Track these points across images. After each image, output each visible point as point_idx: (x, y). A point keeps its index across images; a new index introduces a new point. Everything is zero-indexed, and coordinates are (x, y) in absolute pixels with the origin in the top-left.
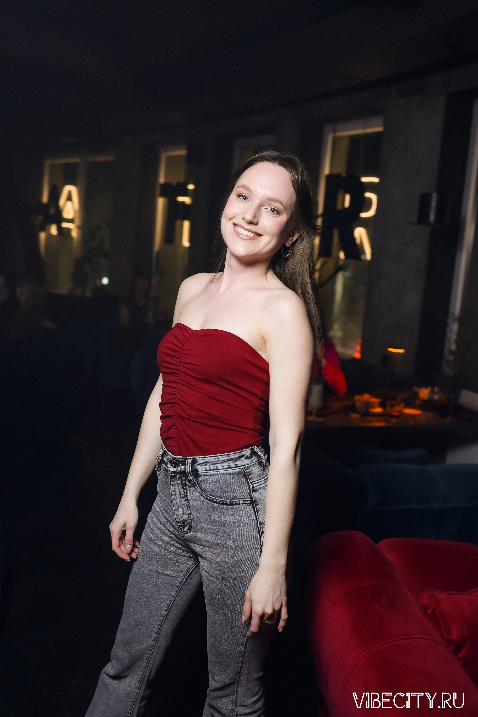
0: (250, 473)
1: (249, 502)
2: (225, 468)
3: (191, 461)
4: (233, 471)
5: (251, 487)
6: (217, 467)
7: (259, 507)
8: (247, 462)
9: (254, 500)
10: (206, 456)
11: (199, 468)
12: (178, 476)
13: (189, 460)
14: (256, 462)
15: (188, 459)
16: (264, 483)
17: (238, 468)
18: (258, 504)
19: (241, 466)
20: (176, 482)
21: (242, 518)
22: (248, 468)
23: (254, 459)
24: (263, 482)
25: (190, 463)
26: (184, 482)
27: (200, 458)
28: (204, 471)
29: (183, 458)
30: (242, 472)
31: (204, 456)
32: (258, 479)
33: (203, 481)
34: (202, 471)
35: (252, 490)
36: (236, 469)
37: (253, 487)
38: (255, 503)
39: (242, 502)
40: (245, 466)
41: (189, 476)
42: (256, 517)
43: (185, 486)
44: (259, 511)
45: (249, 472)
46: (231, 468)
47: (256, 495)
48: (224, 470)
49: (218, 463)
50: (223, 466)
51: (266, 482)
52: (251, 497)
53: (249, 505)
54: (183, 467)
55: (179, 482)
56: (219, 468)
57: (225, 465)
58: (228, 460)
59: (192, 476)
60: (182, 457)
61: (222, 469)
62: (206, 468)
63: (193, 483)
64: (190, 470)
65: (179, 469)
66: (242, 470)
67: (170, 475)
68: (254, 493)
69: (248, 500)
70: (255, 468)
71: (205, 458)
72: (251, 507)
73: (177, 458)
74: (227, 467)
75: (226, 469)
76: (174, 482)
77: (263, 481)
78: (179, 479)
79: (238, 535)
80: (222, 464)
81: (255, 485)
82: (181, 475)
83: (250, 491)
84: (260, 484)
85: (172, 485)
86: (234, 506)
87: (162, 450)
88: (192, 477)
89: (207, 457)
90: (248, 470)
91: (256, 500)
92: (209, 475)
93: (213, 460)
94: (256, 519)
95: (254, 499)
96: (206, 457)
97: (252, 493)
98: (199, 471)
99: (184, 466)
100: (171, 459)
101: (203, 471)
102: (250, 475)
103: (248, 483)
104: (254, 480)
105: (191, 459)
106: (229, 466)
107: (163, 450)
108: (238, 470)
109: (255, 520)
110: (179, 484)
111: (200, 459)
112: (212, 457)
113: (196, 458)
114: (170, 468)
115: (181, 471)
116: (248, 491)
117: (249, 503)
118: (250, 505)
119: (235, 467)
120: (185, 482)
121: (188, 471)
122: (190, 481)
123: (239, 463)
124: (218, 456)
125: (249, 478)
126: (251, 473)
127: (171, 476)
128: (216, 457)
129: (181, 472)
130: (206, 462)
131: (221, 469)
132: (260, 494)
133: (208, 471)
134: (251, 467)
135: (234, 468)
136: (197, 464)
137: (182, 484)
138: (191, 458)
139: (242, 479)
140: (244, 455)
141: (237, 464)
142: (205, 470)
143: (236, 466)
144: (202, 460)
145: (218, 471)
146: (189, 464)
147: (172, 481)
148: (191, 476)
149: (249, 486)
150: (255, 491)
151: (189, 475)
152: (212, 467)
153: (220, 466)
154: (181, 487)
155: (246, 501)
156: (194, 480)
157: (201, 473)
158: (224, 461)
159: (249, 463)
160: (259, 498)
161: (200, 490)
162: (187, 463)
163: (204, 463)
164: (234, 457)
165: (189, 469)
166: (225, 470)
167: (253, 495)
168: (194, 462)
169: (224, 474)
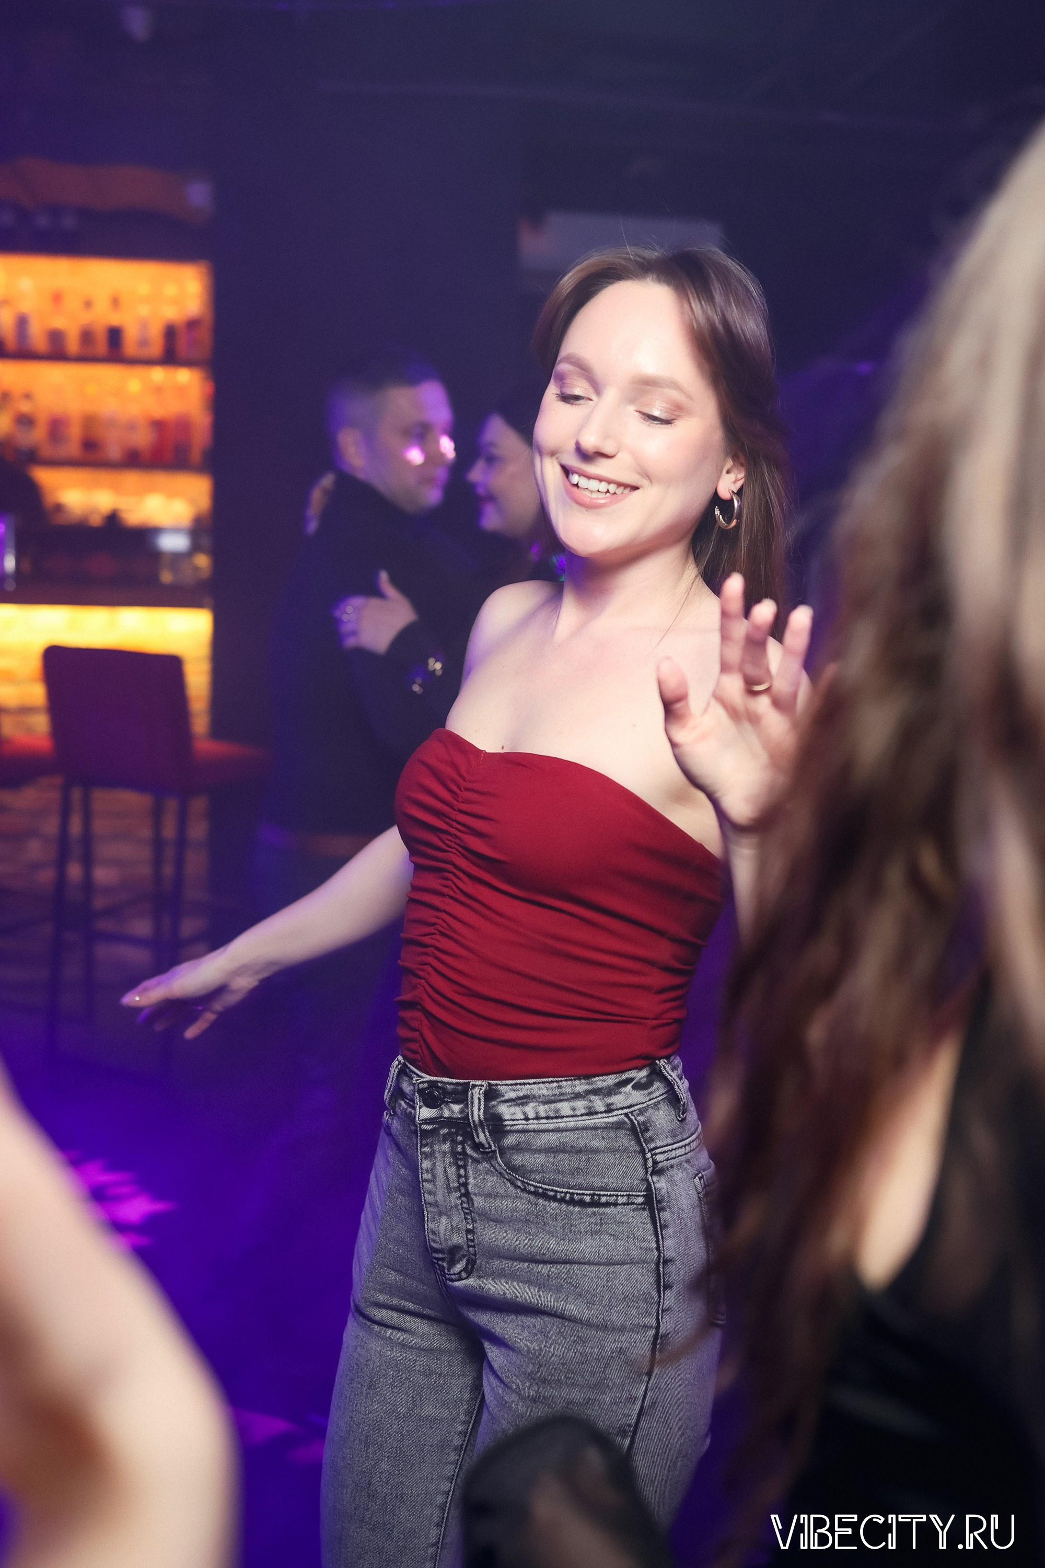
0: (648, 1125)
1: (640, 1200)
2: (578, 1113)
3: (481, 1092)
4: (602, 1120)
5: (650, 1163)
6: (557, 1111)
7: (666, 1215)
8: (638, 1096)
9: (654, 1197)
10: (525, 1081)
11: (505, 1111)
12: (444, 1131)
13: (477, 1089)
14: (660, 1095)
15: (474, 1086)
16: (686, 1154)
17: (615, 1113)
19: (622, 1108)
20: (436, 1147)
21: (619, 1243)
22: (640, 1111)
23: (658, 1089)
24: (682, 1151)
25: (479, 1099)
26: (459, 1148)
28: (521, 1120)
29: (457, 1084)
30: (626, 1123)
31: (518, 1081)
32: (669, 1141)
33: (517, 1148)
34: (514, 1120)
35: (650, 1170)
36: (608, 1117)
37: (655, 1163)
38: (657, 1206)
39: (624, 1200)
40: (633, 1109)
42: (657, 1241)
43: (461, 1160)
44: (666, 1226)
45: (644, 1123)
46: (596, 1113)
47: (661, 1184)
48: (576, 1119)
49: (561, 1101)
50: (574, 1109)
51: (688, 1152)
52: (649, 1188)
53: (640, 1209)
54: (456, 1108)
55: (446, 1147)
56: (563, 1113)
57: (580, 1105)
58: (588, 1092)
59: (487, 1134)
60: (454, 1081)
61: (572, 1116)
62: (525, 1113)
63: (488, 1153)
64: (482, 1117)
65: (447, 1113)
66: (626, 1119)
67: (420, 1127)
68: (655, 1178)
69: (641, 1194)
70: (661, 1112)
72: (646, 1214)
73: (442, 1082)
74: (583, 1111)
75: (582, 1115)
76: (431, 1147)
77: (681, 1147)
78: (444, 1142)
79: (604, 1286)
80: (572, 1104)
81: (659, 1158)
82: (450, 1128)
83: (647, 1173)
84: (673, 1154)
85: (426, 1156)
86: (602, 1210)
87: (397, 1062)
88: (485, 1136)
89: (529, 1084)
90: (641, 1119)
91: (659, 1198)
92: (534, 1131)
93: (545, 1092)
95: (656, 1194)
96: (525, 1084)
97: (650, 1179)
98: (506, 1120)
99: (461, 1104)
100: (426, 1085)
101: (518, 1120)
102: (647, 1130)
103: (643, 1152)
104: (659, 1144)
105: (484, 1086)
106: (590, 1108)
107: (400, 1063)
108: (615, 1119)
109: (655, 1251)
110: (444, 1153)
112: (543, 1083)
114: (420, 1108)
115: (450, 1118)
116: (641, 1172)
117: (640, 1204)
118: (644, 1209)
119: (605, 1112)
120: (464, 1148)
121: (476, 1118)
122: (477, 1146)
123: (617, 1100)
124: (561, 1081)
125: (643, 1137)
126: (651, 1126)
127: (422, 1130)
128: (555, 1084)
129: (450, 1122)
130: (525, 1097)
131: (567, 1117)
132: (672, 1182)
133: (531, 1122)
134: (650, 1111)
135: (604, 1115)
136: (499, 1100)
137: (454, 1153)
138: (483, 1083)
139: (625, 1140)
140: (631, 1080)
141: (612, 1104)
142: (523, 1117)
143: (609, 1109)
145: (560, 1120)
146: (476, 1102)
147: (426, 1145)
148: (483, 1132)
149: (645, 1160)
150: (658, 1171)
151: (476, 1130)
152: (542, 1110)
153: (565, 1108)
154: (450, 1163)
155: (634, 1196)
156: (492, 1143)
157: (512, 1125)
158: (577, 1096)
159: (644, 1101)
160: (668, 1192)
161: (505, 1170)
162: (472, 1098)
164: (605, 1084)
165: (477, 1113)
166: (580, 1118)
167: (652, 1184)
168: (491, 1095)
169: (577, 1129)
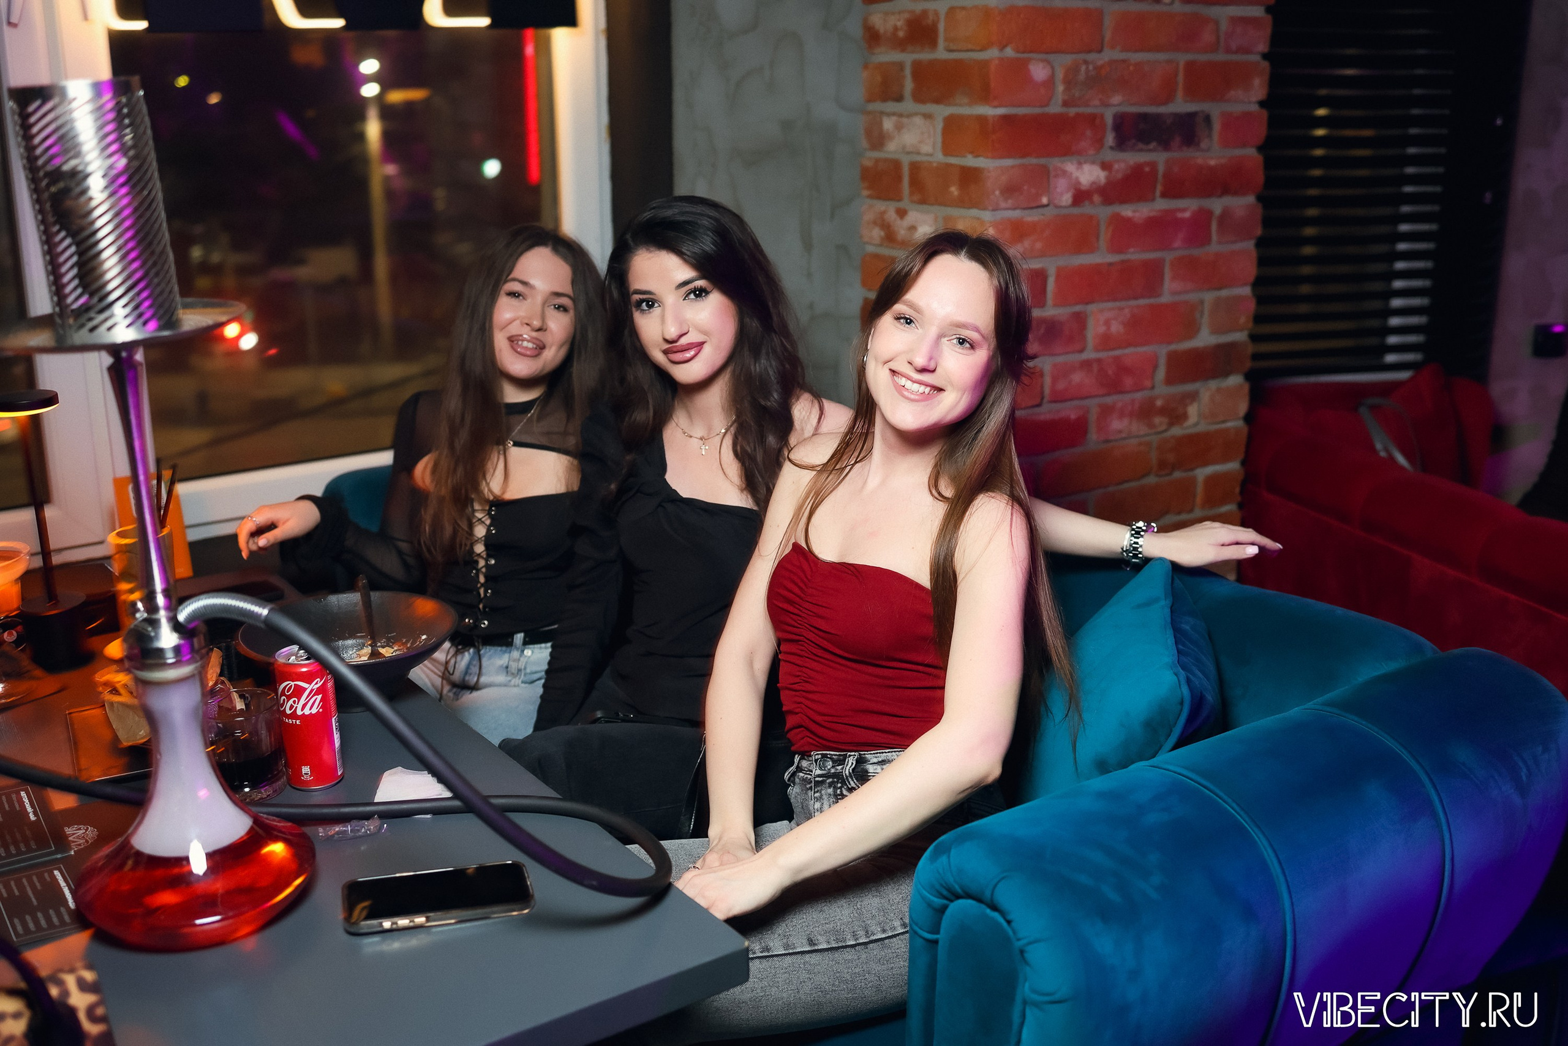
27: (871, 754)
41: (849, 783)
113: (865, 754)
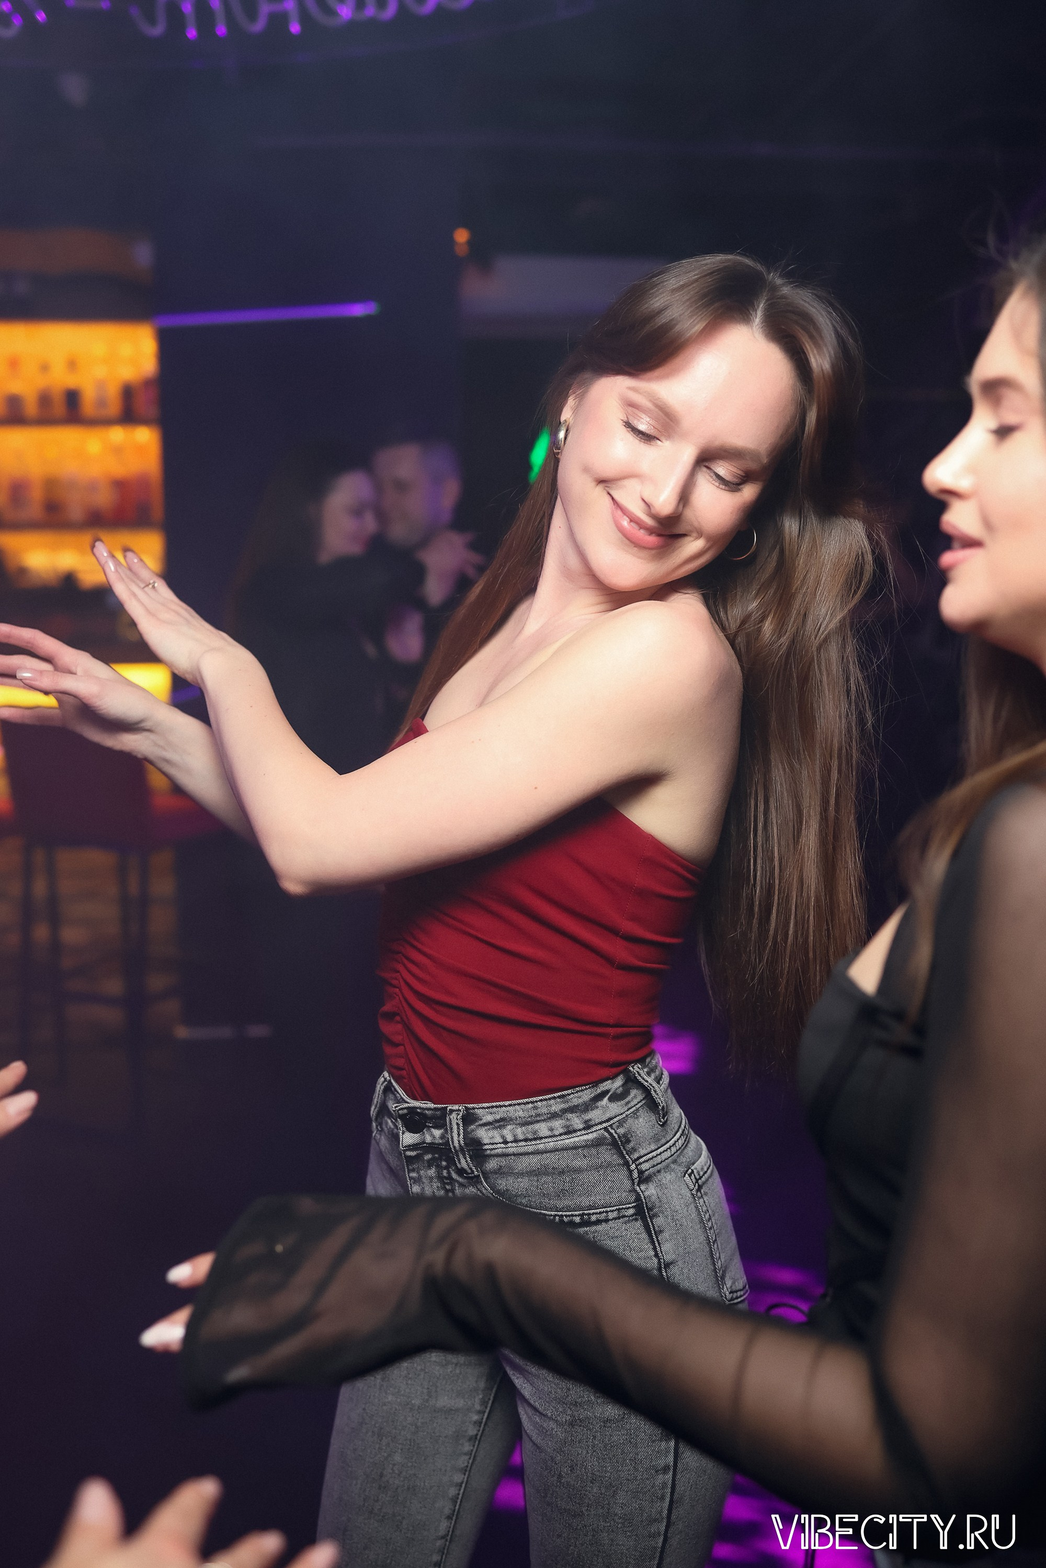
0: (629, 1136)
1: (631, 1211)
2: (557, 1133)
3: (459, 1117)
4: (582, 1138)
5: (635, 1174)
6: (535, 1132)
7: (659, 1221)
8: (615, 1108)
9: (645, 1206)
10: (501, 1103)
11: (485, 1135)
12: (428, 1157)
13: (454, 1115)
14: (639, 1103)
15: (452, 1111)
16: (672, 1155)
17: (593, 1129)
18: (656, 1215)
19: (601, 1123)
20: (422, 1173)
22: (619, 1123)
23: (635, 1097)
24: (668, 1154)
25: (458, 1124)
26: (445, 1173)
27: (483, 1108)
28: (500, 1143)
29: (435, 1109)
30: (605, 1138)
31: (494, 1104)
32: (653, 1147)
33: (499, 1172)
34: (493, 1144)
35: (636, 1181)
36: (587, 1134)
37: (641, 1173)
38: (649, 1214)
39: (615, 1214)
40: (612, 1122)
41: (459, 1160)
42: (655, 1249)
43: (448, 1184)
45: (625, 1135)
46: (575, 1131)
47: (650, 1191)
48: (555, 1139)
49: (538, 1122)
50: (551, 1130)
51: (675, 1153)
52: (638, 1199)
53: (633, 1220)
54: (437, 1133)
55: (432, 1172)
56: (541, 1134)
57: (558, 1124)
58: (564, 1111)
59: (469, 1159)
60: (432, 1106)
61: (551, 1137)
62: (503, 1137)
63: (472, 1178)
64: (462, 1142)
65: (428, 1139)
66: (606, 1134)
67: (404, 1154)
68: (643, 1187)
69: (630, 1206)
70: (641, 1120)
71: (499, 1109)
72: (639, 1224)
73: (420, 1108)
74: (561, 1131)
75: (561, 1135)
76: (418, 1173)
77: (666, 1150)
78: (429, 1167)
80: (549, 1124)
81: (644, 1167)
82: (433, 1153)
83: (633, 1184)
84: (659, 1159)
85: (415, 1181)
87: (384, 1079)
88: (467, 1162)
89: (505, 1106)
90: (621, 1131)
91: (650, 1205)
92: (514, 1155)
93: (521, 1113)
94: (656, 1255)
95: (646, 1203)
96: (501, 1106)
97: (638, 1189)
98: (485, 1145)
99: (441, 1129)
100: (405, 1111)
101: (496, 1144)
102: (628, 1141)
103: (627, 1164)
104: (643, 1152)
105: (461, 1111)
106: (567, 1127)
107: (386, 1080)
108: (595, 1135)
109: (654, 1258)
110: (431, 1178)
111: (485, 1112)
112: (519, 1104)
113: (474, 1108)
114: (403, 1134)
115: (432, 1143)
116: (627, 1184)
117: (632, 1216)
118: (636, 1220)
119: (584, 1129)
120: (449, 1173)
121: (456, 1144)
122: (461, 1172)
123: (595, 1115)
124: (536, 1102)
125: (625, 1150)
126: (632, 1136)
127: (406, 1157)
128: (530, 1105)
129: (431, 1148)
130: (502, 1120)
131: (546, 1137)
132: (661, 1186)
133: (510, 1145)
134: (630, 1121)
135: (583, 1132)
136: (477, 1124)
137: (440, 1178)
138: (460, 1108)
139: (607, 1155)
140: (607, 1092)
141: (590, 1120)
142: (501, 1140)
143: (588, 1126)
144: (491, 1113)
145: (538, 1142)
146: (455, 1127)
147: (413, 1170)
148: (465, 1158)
149: (631, 1172)
150: (644, 1179)
151: (458, 1156)
152: (520, 1132)
153: (543, 1129)
154: (438, 1187)
155: (625, 1209)
156: (474, 1168)
157: (492, 1149)
158: (554, 1116)
159: (622, 1111)
160: (658, 1198)
161: (492, 1194)
162: (451, 1123)
163: (497, 1121)
164: (580, 1101)
165: (457, 1139)
166: (559, 1138)
167: (641, 1193)
168: (469, 1119)
169: (557, 1150)
